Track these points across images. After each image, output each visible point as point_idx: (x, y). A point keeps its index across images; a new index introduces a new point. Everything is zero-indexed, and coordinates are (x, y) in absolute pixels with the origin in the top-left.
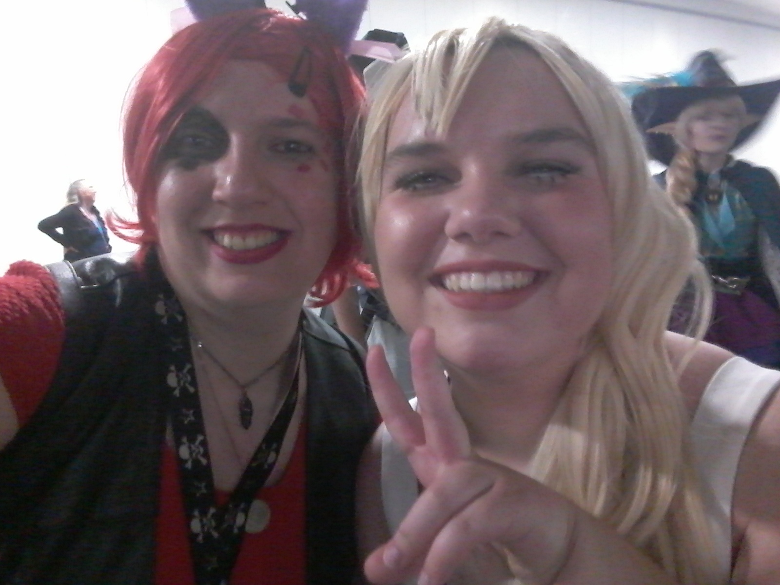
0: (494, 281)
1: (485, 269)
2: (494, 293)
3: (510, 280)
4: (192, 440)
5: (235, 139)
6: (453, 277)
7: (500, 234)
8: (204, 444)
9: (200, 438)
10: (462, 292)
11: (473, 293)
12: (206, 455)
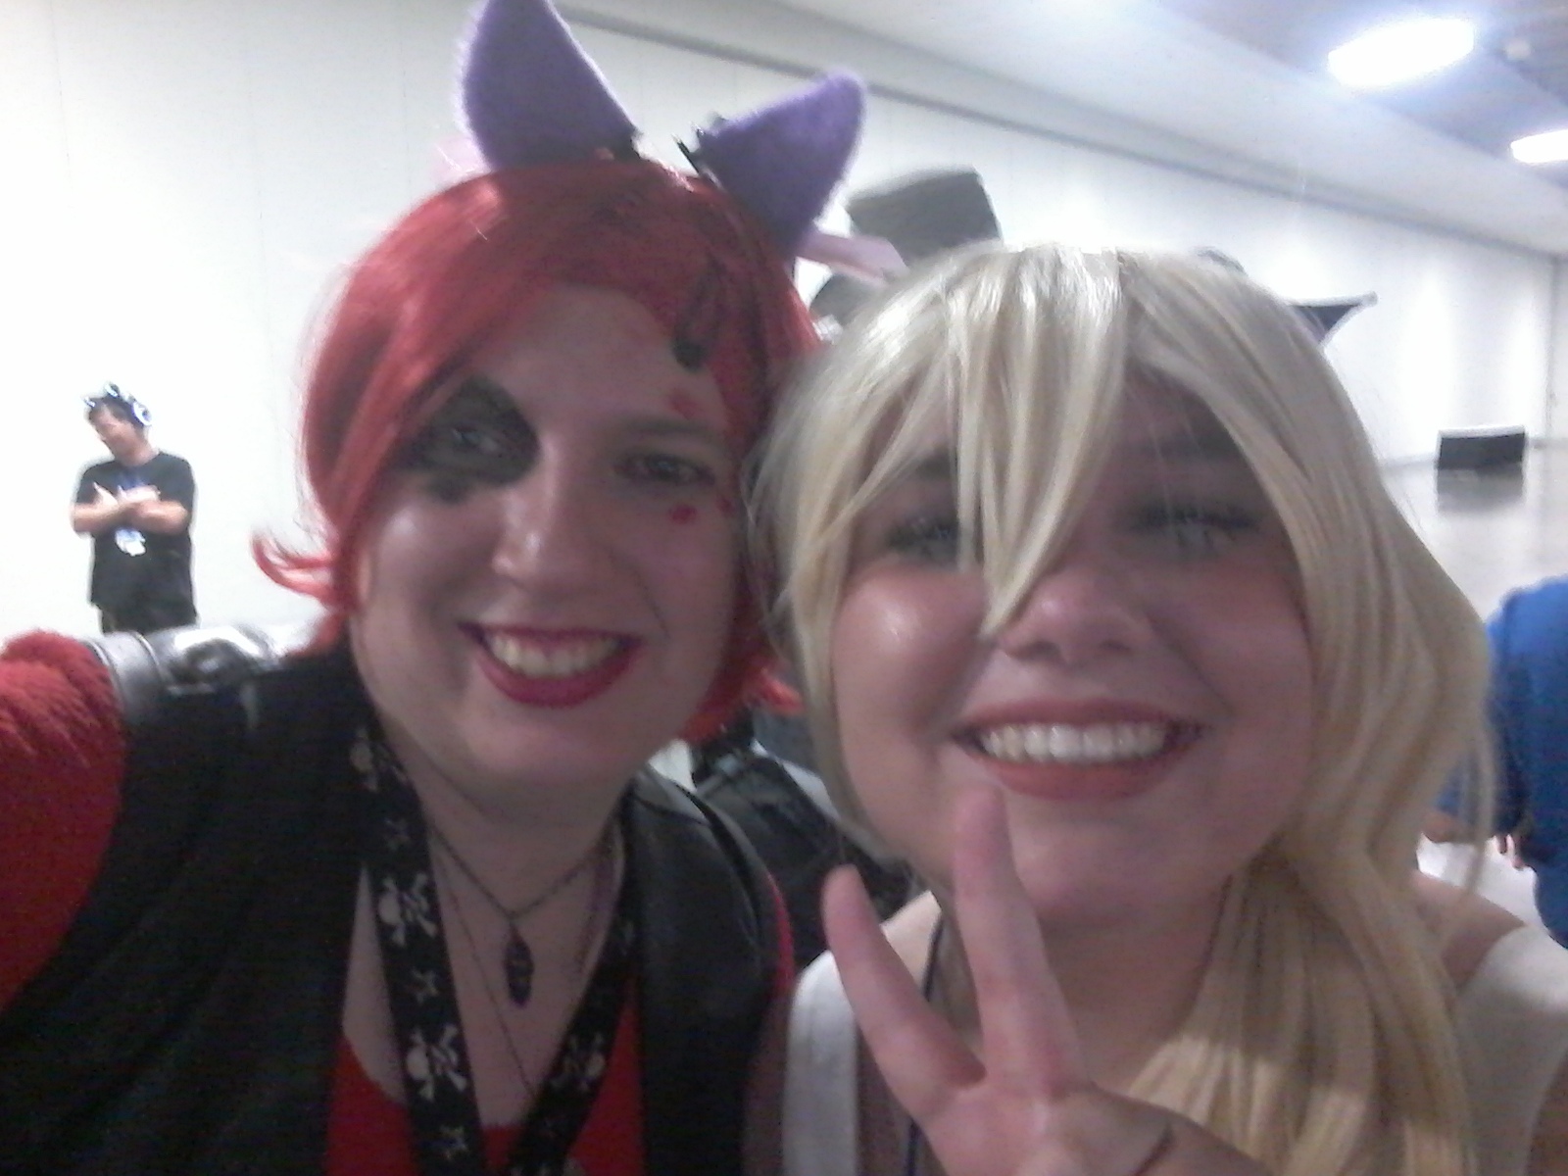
0: (1098, 744)
1: (1080, 717)
2: (1097, 765)
3: (1131, 741)
4: (432, 1039)
5: (551, 451)
6: (1011, 732)
7: (1114, 647)
8: (459, 1044)
9: (450, 1032)
10: (1027, 762)
11: (1052, 763)
12: (464, 1068)
